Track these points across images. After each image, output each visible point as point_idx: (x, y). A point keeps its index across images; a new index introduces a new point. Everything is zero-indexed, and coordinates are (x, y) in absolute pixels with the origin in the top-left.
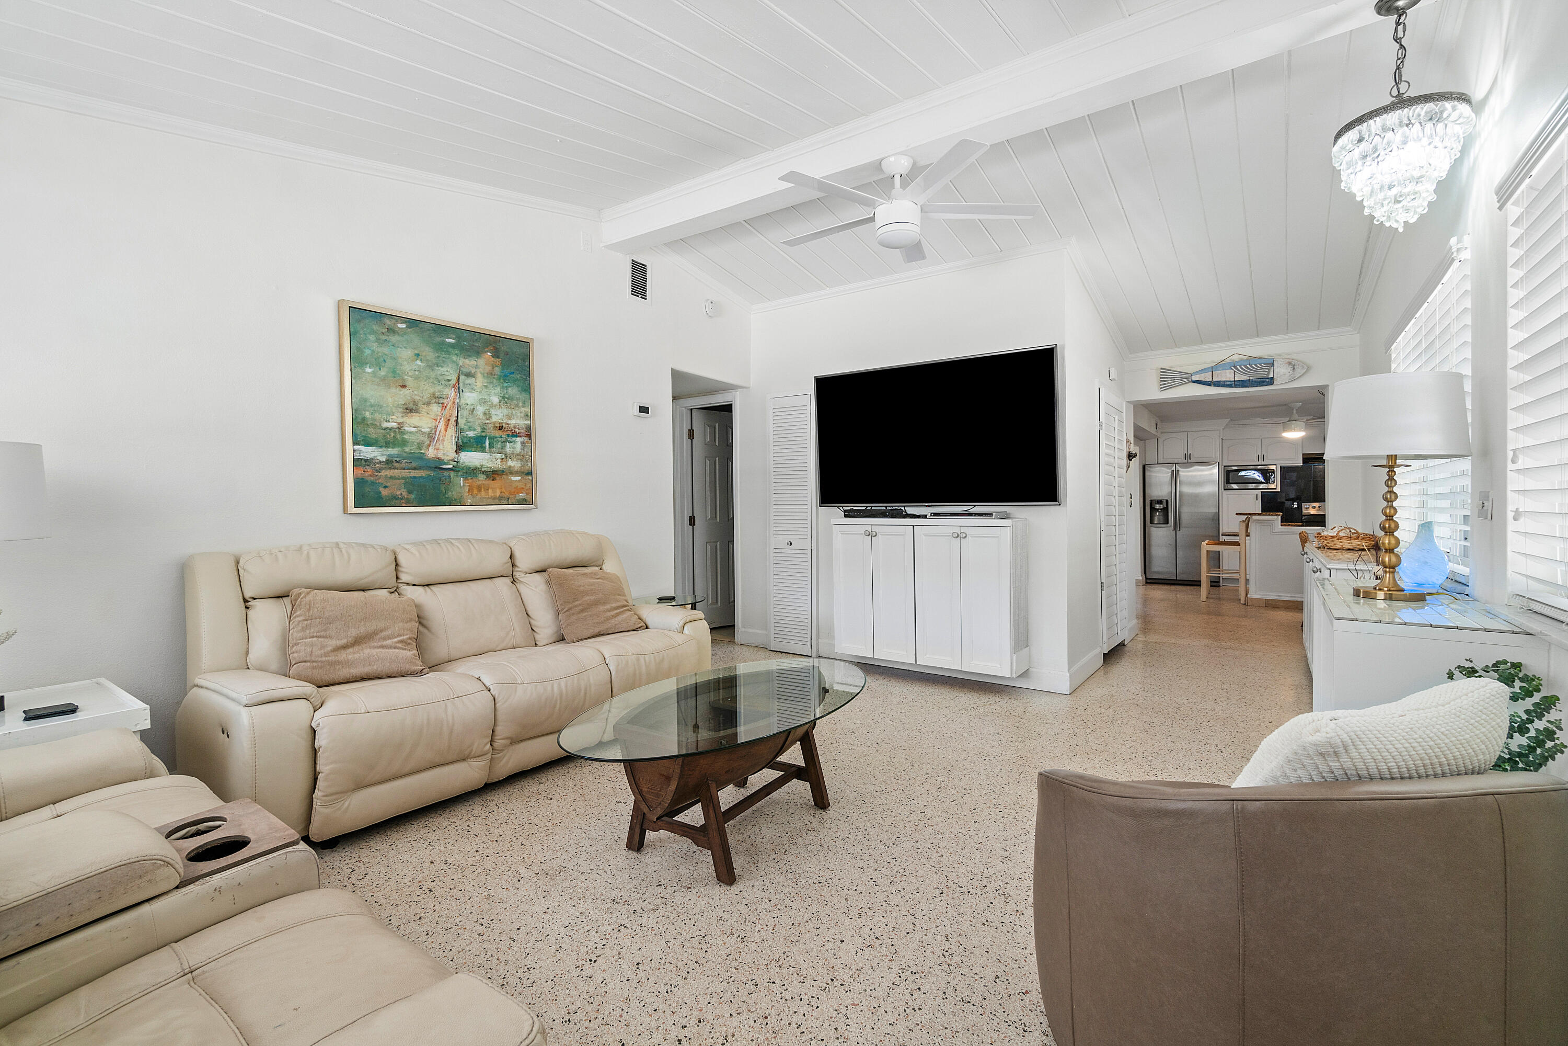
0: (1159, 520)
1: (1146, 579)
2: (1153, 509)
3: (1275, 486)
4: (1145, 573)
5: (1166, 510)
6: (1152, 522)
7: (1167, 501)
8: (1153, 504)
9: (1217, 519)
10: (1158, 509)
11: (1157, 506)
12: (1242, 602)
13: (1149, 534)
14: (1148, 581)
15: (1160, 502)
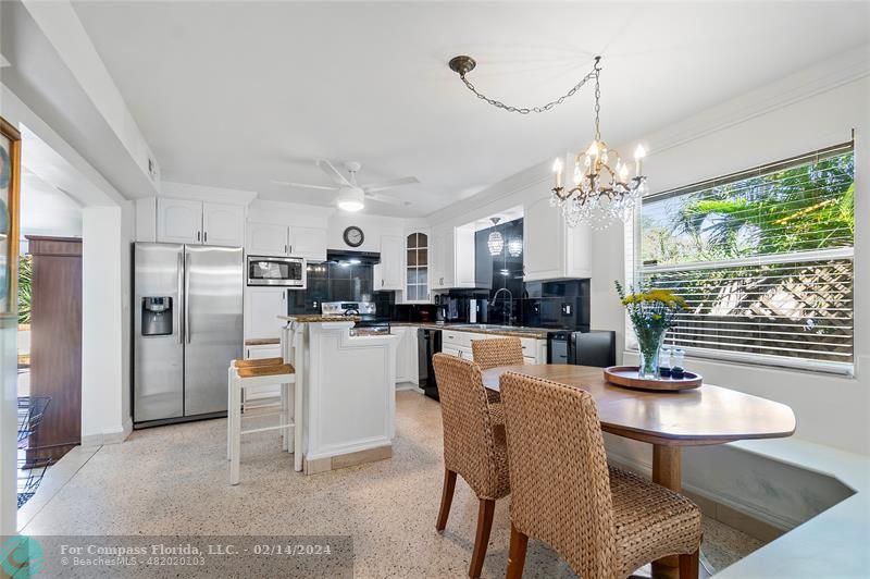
0: (157, 327)
1: (134, 423)
2: (146, 311)
3: (303, 283)
4: (132, 414)
5: (169, 311)
6: (145, 333)
7: (171, 299)
8: (148, 303)
9: (240, 320)
10: (155, 313)
11: (155, 308)
12: (298, 467)
13: (141, 349)
14: (137, 426)
15: (160, 301)
